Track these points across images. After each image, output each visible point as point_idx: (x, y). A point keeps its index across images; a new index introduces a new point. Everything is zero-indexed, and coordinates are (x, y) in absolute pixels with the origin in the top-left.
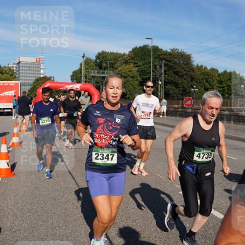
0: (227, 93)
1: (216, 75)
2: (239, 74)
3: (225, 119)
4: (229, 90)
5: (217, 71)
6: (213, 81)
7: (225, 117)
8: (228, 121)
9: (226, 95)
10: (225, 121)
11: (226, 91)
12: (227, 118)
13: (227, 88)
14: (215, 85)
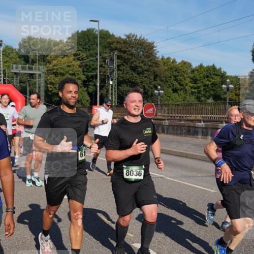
0: (204, 95)
1: (189, 71)
2: (220, 69)
3: (200, 133)
4: (206, 91)
5: (190, 65)
6: (185, 79)
7: (200, 131)
8: (204, 135)
9: (203, 99)
10: (200, 137)
11: (202, 93)
12: (202, 132)
13: (204, 89)
14: (187, 84)
